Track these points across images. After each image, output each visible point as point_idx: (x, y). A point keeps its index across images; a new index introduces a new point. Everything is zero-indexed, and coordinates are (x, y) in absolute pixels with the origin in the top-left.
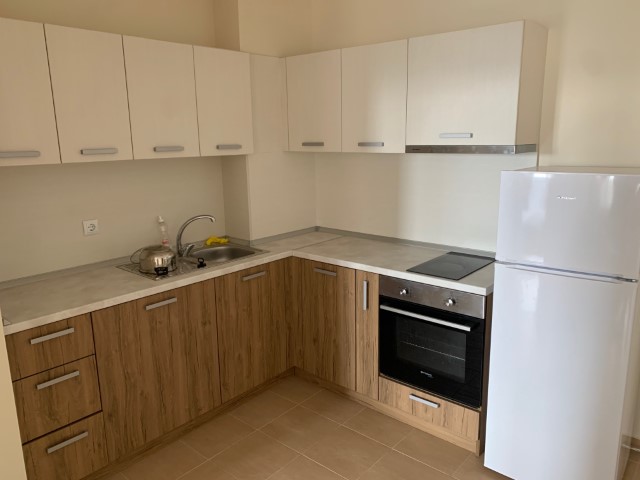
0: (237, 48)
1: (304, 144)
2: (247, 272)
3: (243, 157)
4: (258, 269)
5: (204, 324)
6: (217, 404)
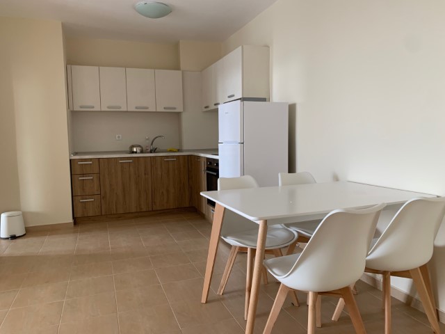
4: (173, 157)
5: (145, 174)
6: (150, 209)
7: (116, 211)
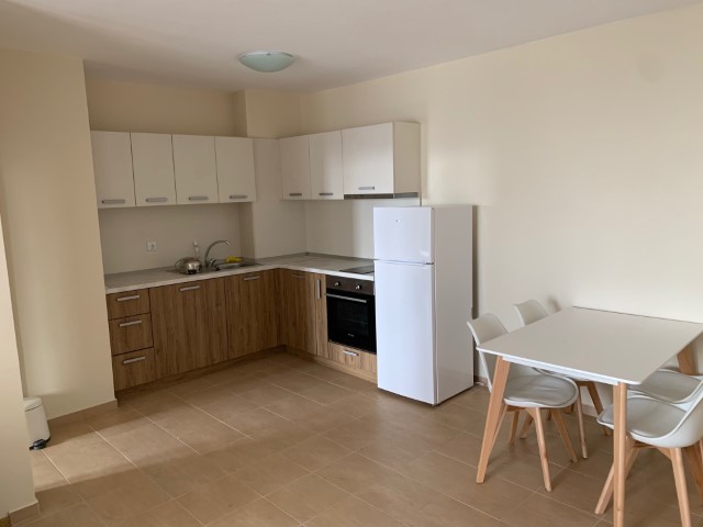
0: (246, 136)
1: (291, 195)
2: (247, 275)
3: (250, 203)
4: (255, 274)
5: (217, 305)
6: (226, 359)
7: (178, 368)
